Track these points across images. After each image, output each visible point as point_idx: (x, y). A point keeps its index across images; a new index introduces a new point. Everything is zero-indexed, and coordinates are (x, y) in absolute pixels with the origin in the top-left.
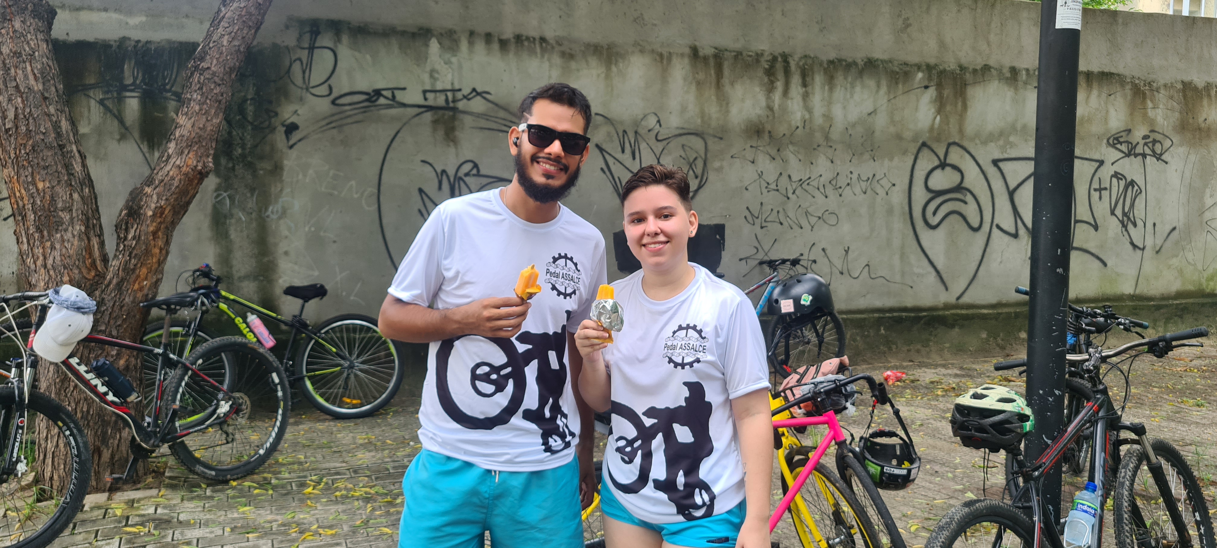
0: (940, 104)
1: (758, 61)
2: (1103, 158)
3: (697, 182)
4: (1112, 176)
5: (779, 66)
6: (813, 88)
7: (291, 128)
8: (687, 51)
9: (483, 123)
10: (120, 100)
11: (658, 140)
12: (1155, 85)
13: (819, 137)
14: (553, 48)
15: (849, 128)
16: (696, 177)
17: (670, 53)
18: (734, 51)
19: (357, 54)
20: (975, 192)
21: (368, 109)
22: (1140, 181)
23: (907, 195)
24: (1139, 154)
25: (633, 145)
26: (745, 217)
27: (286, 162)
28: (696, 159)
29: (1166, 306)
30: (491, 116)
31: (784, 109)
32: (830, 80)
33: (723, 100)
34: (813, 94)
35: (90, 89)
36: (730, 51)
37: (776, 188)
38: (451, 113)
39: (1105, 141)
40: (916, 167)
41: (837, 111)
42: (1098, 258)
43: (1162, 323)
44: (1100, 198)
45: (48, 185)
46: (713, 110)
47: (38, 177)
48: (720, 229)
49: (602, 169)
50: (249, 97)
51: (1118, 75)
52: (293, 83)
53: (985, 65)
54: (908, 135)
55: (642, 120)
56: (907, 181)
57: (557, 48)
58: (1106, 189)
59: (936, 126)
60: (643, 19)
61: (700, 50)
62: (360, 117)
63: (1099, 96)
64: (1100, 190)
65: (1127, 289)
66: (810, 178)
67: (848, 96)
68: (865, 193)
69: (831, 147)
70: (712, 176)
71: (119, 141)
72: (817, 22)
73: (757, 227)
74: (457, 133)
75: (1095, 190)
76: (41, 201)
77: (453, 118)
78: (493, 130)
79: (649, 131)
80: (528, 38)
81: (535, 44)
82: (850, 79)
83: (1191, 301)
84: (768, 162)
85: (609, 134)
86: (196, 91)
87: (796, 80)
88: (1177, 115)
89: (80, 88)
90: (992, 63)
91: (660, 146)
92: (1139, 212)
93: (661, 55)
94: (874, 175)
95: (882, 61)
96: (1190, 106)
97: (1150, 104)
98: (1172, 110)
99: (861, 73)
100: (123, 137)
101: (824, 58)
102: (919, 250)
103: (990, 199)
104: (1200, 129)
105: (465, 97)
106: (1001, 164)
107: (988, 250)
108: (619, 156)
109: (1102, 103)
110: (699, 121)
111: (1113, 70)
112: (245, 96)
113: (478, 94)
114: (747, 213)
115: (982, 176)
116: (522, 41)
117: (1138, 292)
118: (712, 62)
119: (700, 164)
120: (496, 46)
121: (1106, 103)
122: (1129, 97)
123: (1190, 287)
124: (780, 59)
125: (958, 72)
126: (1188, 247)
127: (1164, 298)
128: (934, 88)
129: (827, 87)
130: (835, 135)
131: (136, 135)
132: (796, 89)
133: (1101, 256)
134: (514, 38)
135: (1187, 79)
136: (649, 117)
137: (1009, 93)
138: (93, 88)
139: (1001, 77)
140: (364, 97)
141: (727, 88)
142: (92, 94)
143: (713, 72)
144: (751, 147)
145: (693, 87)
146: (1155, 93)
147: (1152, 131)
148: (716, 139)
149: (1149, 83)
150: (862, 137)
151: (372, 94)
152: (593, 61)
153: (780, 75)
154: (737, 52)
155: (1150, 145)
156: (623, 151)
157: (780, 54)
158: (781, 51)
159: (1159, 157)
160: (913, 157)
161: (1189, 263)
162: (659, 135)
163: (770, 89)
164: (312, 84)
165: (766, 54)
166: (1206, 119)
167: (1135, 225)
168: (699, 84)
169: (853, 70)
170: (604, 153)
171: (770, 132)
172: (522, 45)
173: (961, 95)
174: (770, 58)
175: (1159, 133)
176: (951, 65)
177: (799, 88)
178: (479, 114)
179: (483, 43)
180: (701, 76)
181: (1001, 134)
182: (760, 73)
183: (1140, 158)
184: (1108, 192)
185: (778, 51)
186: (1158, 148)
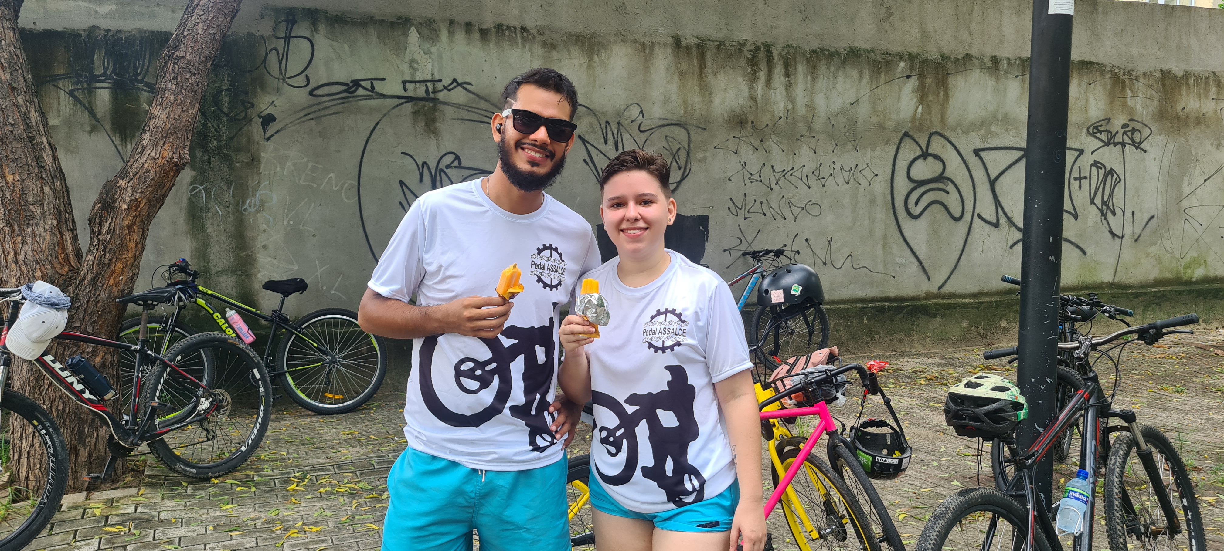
0: (922, 94)
1: (740, 51)
2: (1082, 148)
3: (680, 173)
4: (1092, 165)
5: (762, 55)
6: (795, 78)
7: (268, 120)
8: (670, 40)
9: (464, 114)
10: (91, 91)
11: (641, 131)
12: (1134, 73)
13: (801, 127)
14: (534, 37)
15: (831, 118)
16: (680, 168)
17: (652, 43)
18: (717, 41)
19: (335, 44)
20: (958, 181)
21: (346, 100)
22: (1119, 170)
23: (889, 185)
24: (1118, 143)
25: (616, 136)
26: (729, 208)
27: (262, 154)
28: (679, 150)
29: (1145, 293)
30: (472, 108)
31: (766, 99)
32: (813, 69)
33: (706, 90)
34: (796, 83)
35: (59, 79)
36: (713, 41)
37: (759, 179)
38: (431, 105)
39: (1085, 130)
40: (898, 156)
41: (820, 101)
42: (1078, 247)
43: (1140, 311)
44: (1080, 187)
45: (17, 178)
46: (696, 100)
47: (7, 170)
48: (703, 220)
49: (585, 160)
50: (225, 88)
51: (1098, 64)
52: (269, 73)
53: (967, 54)
54: (890, 124)
55: (625, 111)
56: (890, 171)
57: (539, 38)
58: (1085, 178)
59: (918, 116)
60: (625, 9)
61: (683, 39)
62: (338, 108)
63: (1079, 85)
64: (1080, 179)
65: (1106, 277)
66: (793, 168)
67: (831, 86)
68: (848, 183)
69: (814, 137)
70: (695, 167)
71: (90, 132)
72: (800, 12)
73: (741, 218)
74: (438, 125)
75: (1075, 179)
76: (11, 194)
77: (434, 109)
78: (475, 121)
79: (632, 122)
80: (508, 28)
81: (516, 34)
82: (832, 69)
83: (1169, 288)
84: (751, 152)
85: (591, 124)
86: (170, 81)
87: (779, 69)
88: (1156, 103)
89: (48, 79)
90: (973, 52)
91: (643, 136)
92: (1118, 200)
93: (644, 45)
94: (857, 165)
95: (864, 50)
96: (1169, 95)
97: (1129, 93)
98: (1151, 98)
99: (843, 63)
100: (94, 130)
101: (807, 48)
102: (901, 239)
103: (972, 188)
104: (1178, 118)
105: (445, 88)
106: (982, 154)
107: (969, 239)
108: (602, 147)
109: (1083, 92)
110: (682, 111)
111: (1093, 59)
112: (219, 87)
113: (459, 85)
114: (731, 205)
115: (963, 166)
116: (503, 31)
117: (1116, 280)
118: (694, 52)
119: (683, 154)
120: (476, 35)
121: (1086, 92)
122: (1109, 86)
123: (1168, 275)
124: (762, 49)
125: (940, 61)
126: (1166, 235)
127: (1142, 286)
128: (916, 77)
129: (809, 77)
130: (817, 125)
131: (108, 127)
132: (779, 79)
133: (1081, 245)
134: (495, 27)
135: (1166, 67)
136: (631, 107)
137: (990, 83)
138: (64, 79)
139: (982, 66)
140: (343, 88)
141: (710, 78)
142: (61, 86)
143: (695, 62)
144: (734, 137)
145: (676, 78)
146: (1135, 82)
147: (1131, 120)
148: (699, 130)
149: (1129, 72)
150: (845, 127)
151: (351, 85)
152: (575, 51)
153: (763, 65)
154: (720, 42)
155: (1129, 134)
156: (606, 143)
157: (762, 44)
158: (763, 41)
159: (1137, 146)
160: (896, 147)
161: (1167, 251)
162: (642, 125)
163: (753, 79)
164: (288, 76)
165: (749, 44)
166: (1184, 108)
167: (1114, 214)
168: (681, 74)
169: (836, 60)
170: (587, 144)
171: (753, 123)
172: (503, 35)
173: (943, 85)
174: (753, 47)
175: (1138, 122)
176: (933, 54)
177: (782, 77)
178: (460, 105)
179: (464, 33)
180: (684, 66)
181: (983, 123)
182: (743, 63)
183: (1119, 146)
184: (1088, 180)
185: (760, 40)
186: (1137, 137)
